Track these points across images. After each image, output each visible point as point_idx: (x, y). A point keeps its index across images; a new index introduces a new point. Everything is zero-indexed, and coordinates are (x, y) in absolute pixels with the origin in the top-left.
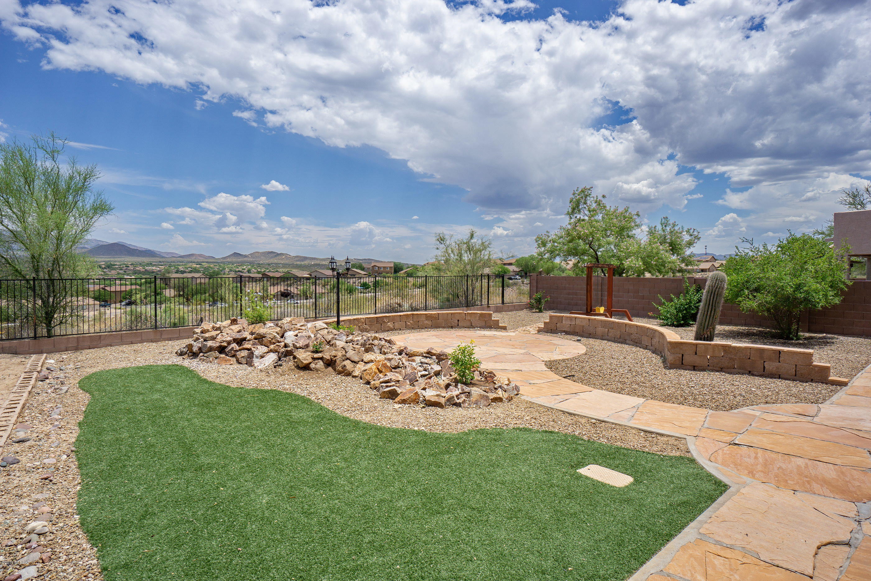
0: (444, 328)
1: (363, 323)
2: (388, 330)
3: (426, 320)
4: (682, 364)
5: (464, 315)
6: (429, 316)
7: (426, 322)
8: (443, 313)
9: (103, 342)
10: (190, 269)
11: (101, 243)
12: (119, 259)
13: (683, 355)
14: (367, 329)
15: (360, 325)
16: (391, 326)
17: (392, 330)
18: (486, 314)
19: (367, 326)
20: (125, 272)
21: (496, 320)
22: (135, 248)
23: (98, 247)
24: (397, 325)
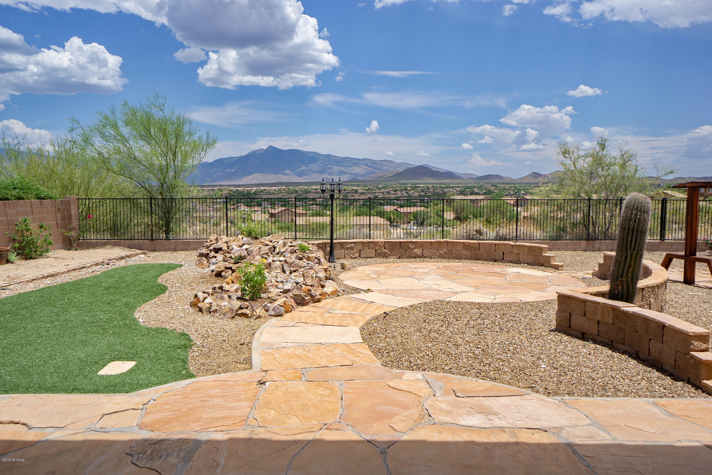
0: (485, 260)
1: (381, 247)
2: (415, 257)
3: (464, 249)
4: (570, 327)
5: (510, 247)
6: (468, 245)
7: (464, 252)
8: (484, 243)
9: (191, 247)
10: (484, 191)
11: (409, 166)
12: (422, 181)
13: (570, 314)
14: (386, 253)
15: (377, 248)
16: (419, 253)
17: (419, 257)
18: (535, 247)
19: (386, 251)
20: (426, 194)
21: (547, 256)
22: (437, 170)
23: (407, 170)
24: (426, 253)
